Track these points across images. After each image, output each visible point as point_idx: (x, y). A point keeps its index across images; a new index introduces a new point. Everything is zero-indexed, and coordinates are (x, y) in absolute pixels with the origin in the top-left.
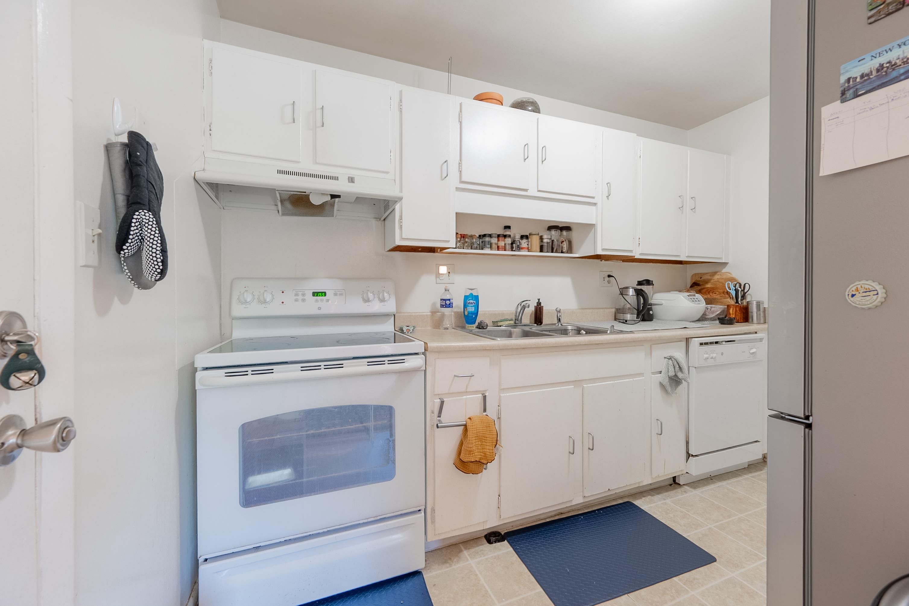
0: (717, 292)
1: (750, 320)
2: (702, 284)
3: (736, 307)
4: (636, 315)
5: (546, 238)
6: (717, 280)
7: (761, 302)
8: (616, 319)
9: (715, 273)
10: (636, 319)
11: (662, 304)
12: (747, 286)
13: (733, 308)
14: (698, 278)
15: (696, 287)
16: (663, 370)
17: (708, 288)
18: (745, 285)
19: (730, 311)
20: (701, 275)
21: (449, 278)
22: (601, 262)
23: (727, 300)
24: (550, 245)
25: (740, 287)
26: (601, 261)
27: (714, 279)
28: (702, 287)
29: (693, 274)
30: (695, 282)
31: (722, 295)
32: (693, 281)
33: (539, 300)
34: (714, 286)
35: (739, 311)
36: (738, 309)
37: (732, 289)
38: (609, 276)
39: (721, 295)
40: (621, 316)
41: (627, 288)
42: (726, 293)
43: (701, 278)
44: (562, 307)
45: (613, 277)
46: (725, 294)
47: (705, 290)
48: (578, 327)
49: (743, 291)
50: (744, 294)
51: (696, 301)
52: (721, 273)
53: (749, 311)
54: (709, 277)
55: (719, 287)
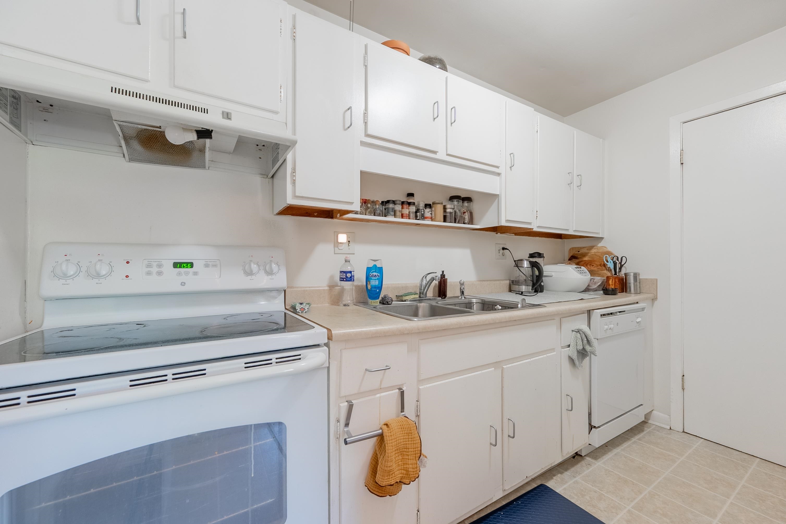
0: (594, 265)
1: (628, 290)
2: (580, 257)
3: (615, 278)
4: (531, 287)
5: (449, 208)
6: (594, 253)
7: (637, 274)
8: (510, 291)
9: (592, 247)
10: (531, 291)
11: (552, 276)
12: (624, 259)
13: (612, 279)
14: (576, 252)
15: (574, 260)
16: (571, 343)
17: (585, 260)
18: (622, 258)
19: (609, 282)
20: (579, 249)
21: (349, 248)
22: (497, 235)
23: (604, 271)
24: (453, 216)
25: (618, 260)
26: (497, 233)
27: (591, 253)
28: (580, 260)
29: (570, 248)
30: (573, 255)
31: (599, 268)
32: (571, 255)
33: (443, 272)
34: (591, 259)
35: (619, 282)
36: (617, 280)
37: (609, 262)
38: (504, 249)
39: (598, 268)
40: (515, 287)
41: (521, 260)
42: (602, 265)
43: (579, 252)
44: (464, 280)
45: (508, 249)
46: (602, 266)
47: (583, 262)
48: (482, 300)
49: (620, 263)
50: (622, 266)
51: (583, 273)
52: (598, 247)
53: (627, 282)
54: (587, 251)
55: (597, 260)
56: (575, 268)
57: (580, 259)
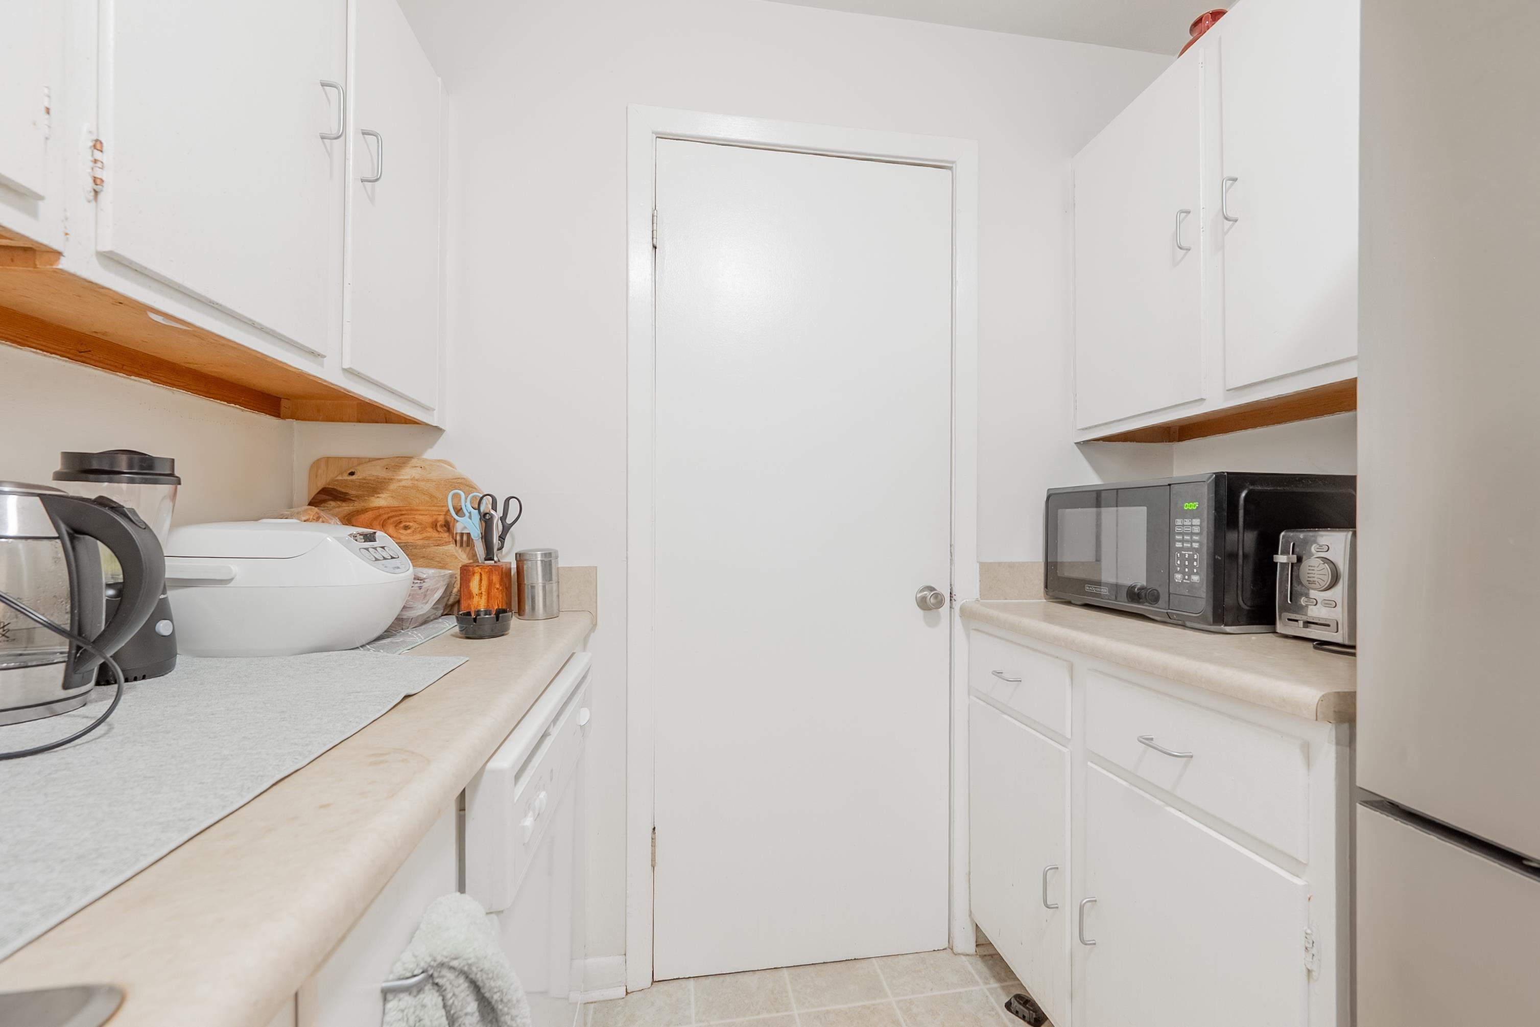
0: (411, 524)
1: (528, 608)
2: (356, 497)
3: (489, 571)
6: (409, 483)
7: (553, 555)
9: (401, 461)
11: (232, 579)
12: (514, 506)
13: (481, 574)
14: (341, 473)
15: (333, 504)
17: (379, 508)
18: (507, 501)
19: (471, 584)
20: (352, 465)
23: (446, 548)
25: (494, 508)
27: (400, 481)
28: (358, 505)
29: (316, 458)
30: (327, 486)
31: (428, 535)
32: (321, 485)
34: (402, 503)
35: (501, 585)
36: (496, 578)
37: (467, 514)
39: (425, 535)
42: (441, 526)
43: (352, 474)
46: (439, 529)
47: (369, 515)
49: (503, 518)
50: (506, 529)
51: (385, 559)
52: (424, 460)
53: (526, 582)
54: (384, 474)
55: (421, 508)
56: (352, 539)
57: (356, 504)
